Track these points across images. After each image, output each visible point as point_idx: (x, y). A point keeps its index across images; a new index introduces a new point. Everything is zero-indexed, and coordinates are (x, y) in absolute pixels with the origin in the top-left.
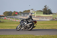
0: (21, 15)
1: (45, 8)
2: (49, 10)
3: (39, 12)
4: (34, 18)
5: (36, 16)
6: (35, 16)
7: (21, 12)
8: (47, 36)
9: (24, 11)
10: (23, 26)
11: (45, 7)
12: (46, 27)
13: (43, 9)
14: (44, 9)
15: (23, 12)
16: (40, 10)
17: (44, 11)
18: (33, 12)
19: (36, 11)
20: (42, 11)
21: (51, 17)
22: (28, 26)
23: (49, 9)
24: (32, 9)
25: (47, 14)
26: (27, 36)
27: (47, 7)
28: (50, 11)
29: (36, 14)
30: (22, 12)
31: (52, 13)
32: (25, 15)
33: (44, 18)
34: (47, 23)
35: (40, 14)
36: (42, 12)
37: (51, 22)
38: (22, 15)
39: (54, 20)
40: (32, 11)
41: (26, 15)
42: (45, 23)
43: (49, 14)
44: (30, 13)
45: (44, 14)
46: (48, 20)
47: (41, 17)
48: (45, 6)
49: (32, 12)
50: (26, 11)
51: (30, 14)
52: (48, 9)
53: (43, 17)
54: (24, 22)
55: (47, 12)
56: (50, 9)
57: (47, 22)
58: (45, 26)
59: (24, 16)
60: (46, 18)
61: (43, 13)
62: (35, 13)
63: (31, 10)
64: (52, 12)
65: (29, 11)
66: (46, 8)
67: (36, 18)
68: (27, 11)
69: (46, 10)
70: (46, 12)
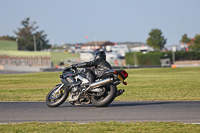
1: (23, 27)
2: (37, 34)
3: (4, 41)
8: (31, 127)
11: (23, 23)
12: (30, 94)
13: (18, 31)
14: (22, 31)
16: (6, 35)
17: (22, 38)
20: (12, 39)
21: (46, 58)
22: (97, 90)
23: (38, 30)
25: (31, 49)
27: (30, 25)
28: (40, 38)
31: (49, 47)
33: (20, 63)
34: (34, 82)
35: (7, 48)
36: (15, 44)
37: (46, 76)
39: (56, 69)
42: (26, 79)
43: (39, 49)
45: (20, 49)
46: (36, 69)
47: (9, 61)
48: (25, 23)
52: (34, 32)
53: (16, 60)
54: (78, 77)
55: (32, 41)
56: (42, 32)
57: (31, 79)
58: (25, 91)
60: (27, 63)
61: (17, 47)
64: (50, 43)
66: (29, 29)
69: (29, 35)
70: (29, 43)
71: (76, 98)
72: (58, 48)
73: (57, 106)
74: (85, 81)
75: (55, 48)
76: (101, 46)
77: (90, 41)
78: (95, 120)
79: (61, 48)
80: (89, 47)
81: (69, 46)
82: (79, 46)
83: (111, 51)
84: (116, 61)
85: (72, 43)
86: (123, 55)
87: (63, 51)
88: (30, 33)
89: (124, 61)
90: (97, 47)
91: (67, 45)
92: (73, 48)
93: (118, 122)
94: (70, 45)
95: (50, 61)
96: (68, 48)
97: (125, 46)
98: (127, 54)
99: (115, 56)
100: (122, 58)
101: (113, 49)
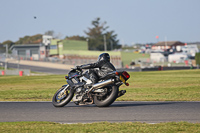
0: (10, 52)
1: (93, 27)
2: (108, 34)
4: (58, 61)
5: (64, 58)
6: (61, 56)
7: (11, 44)
9: (21, 39)
10: (79, 90)
11: (94, 23)
13: (88, 31)
14: (93, 31)
15: (17, 43)
16: (76, 35)
17: (92, 38)
18: (54, 42)
19: (63, 38)
20: (83, 39)
21: (117, 58)
23: (109, 30)
24: (50, 33)
26: (32, 127)
27: (100, 25)
28: (111, 38)
29: (65, 48)
30: (14, 41)
31: (119, 47)
32: (25, 54)
36: (86, 44)
38: (15, 52)
40: (50, 37)
41: (28, 51)
43: (109, 50)
44: (43, 45)
45: (90, 49)
47: (80, 61)
48: (95, 23)
49: (48, 42)
50: (27, 37)
51: (43, 49)
52: (104, 32)
53: (86, 58)
54: (83, 78)
55: (103, 41)
56: (112, 32)
59: (21, 56)
61: (87, 47)
62: (61, 46)
63: (46, 34)
64: (120, 43)
65: (39, 37)
66: (99, 28)
67: (64, 63)
68: (31, 38)
69: (99, 35)
70: (100, 43)
71: (80, 98)
72: (129, 48)
73: (62, 106)
74: (89, 82)
75: (125, 48)
76: (171, 46)
77: (161, 41)
78: (165, 120)
79: (131, 48)
80: (159, 47)
81: (139, 46)
82: (150, 46)
83: (181, 51)
84: (186, 61)
85: (142, 43)
86: (193, 55)
87: (134, 51)
88: (100, 33)
89: (194, 61)
90: (167, 47)
91: (137, 45)
92: (144, 48)
93: (188, 122)
94: (141, 45)
95: (120, 61)
96: (138, 48)
97: (195, 46)
98: (197, 54)
99: (185, 56)
100: (192, 58)
101: (184, 49)
